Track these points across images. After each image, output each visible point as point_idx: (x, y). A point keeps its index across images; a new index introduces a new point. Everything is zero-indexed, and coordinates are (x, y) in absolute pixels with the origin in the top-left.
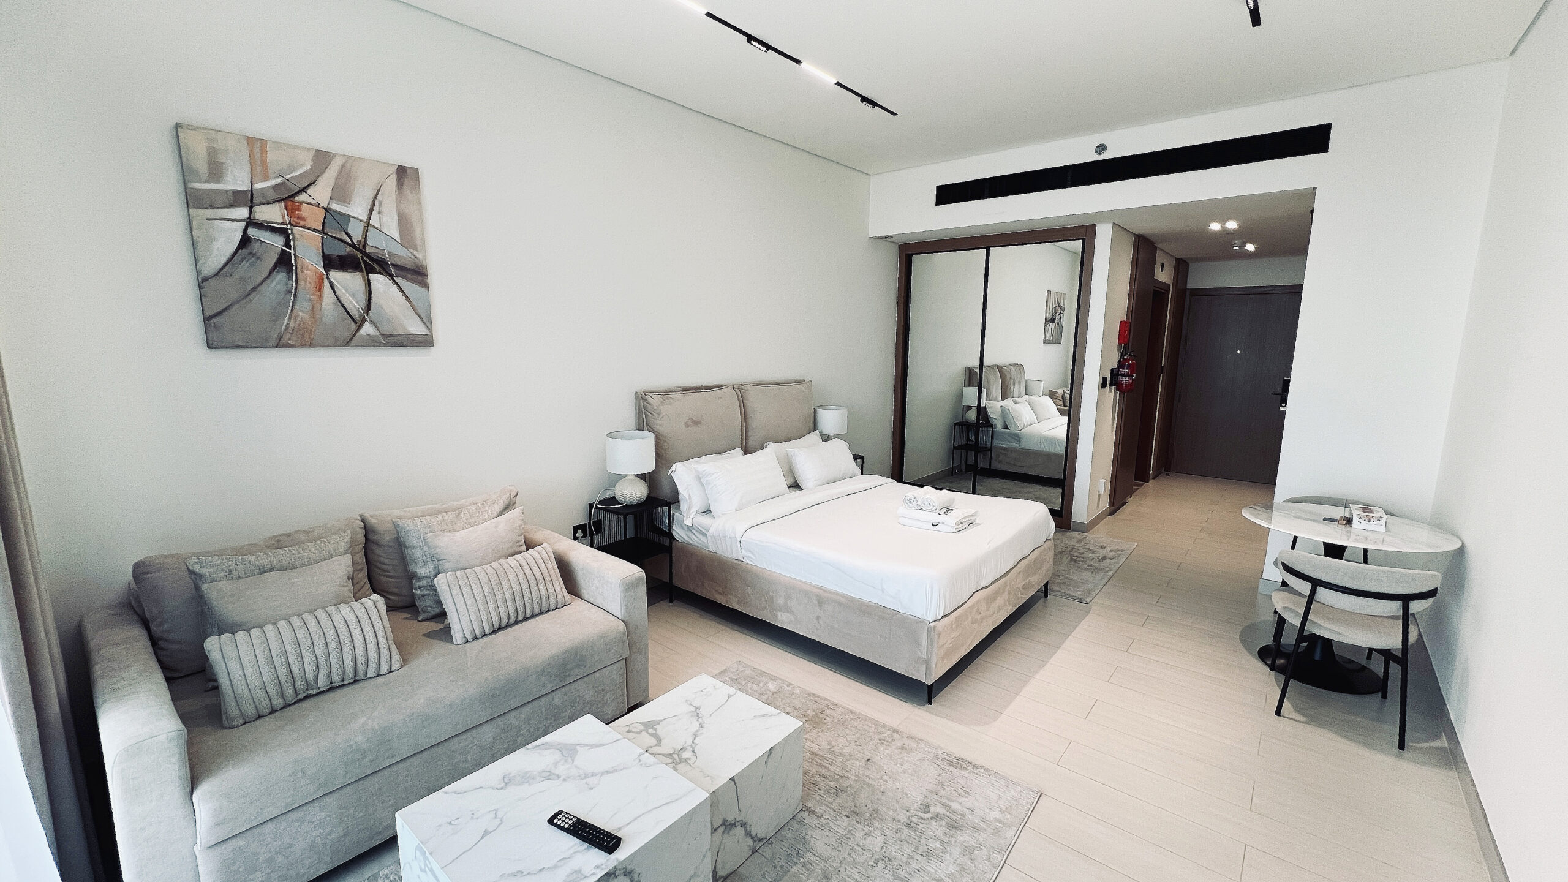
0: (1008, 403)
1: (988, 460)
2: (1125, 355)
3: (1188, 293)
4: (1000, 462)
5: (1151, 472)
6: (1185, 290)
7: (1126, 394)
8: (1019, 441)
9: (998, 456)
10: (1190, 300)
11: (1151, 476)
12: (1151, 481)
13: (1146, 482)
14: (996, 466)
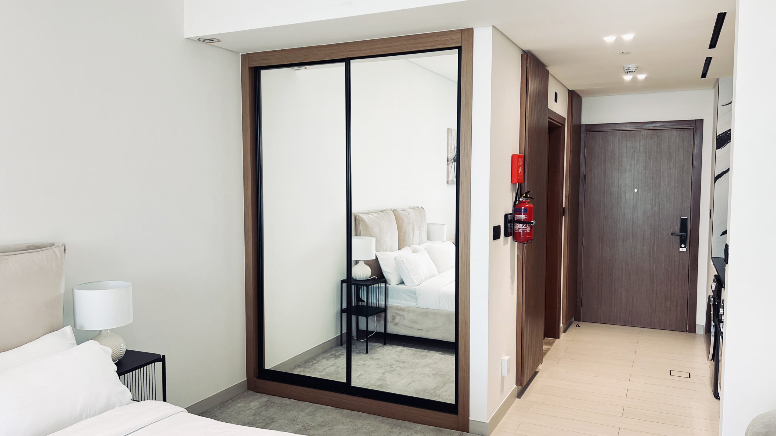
0: (406, 252)
1: (383, 322)
2: (521, 197)
3: (583, 129)
4: (396, 324)
5: (561, 325)
6: (579, 126)
7: (525, 245)
8: (417, 299)
9: (394, 318)
10: (586, 137)
11: (562, 330)
12: (562, 335)
13: (556, 338)
14: (392, 329)
